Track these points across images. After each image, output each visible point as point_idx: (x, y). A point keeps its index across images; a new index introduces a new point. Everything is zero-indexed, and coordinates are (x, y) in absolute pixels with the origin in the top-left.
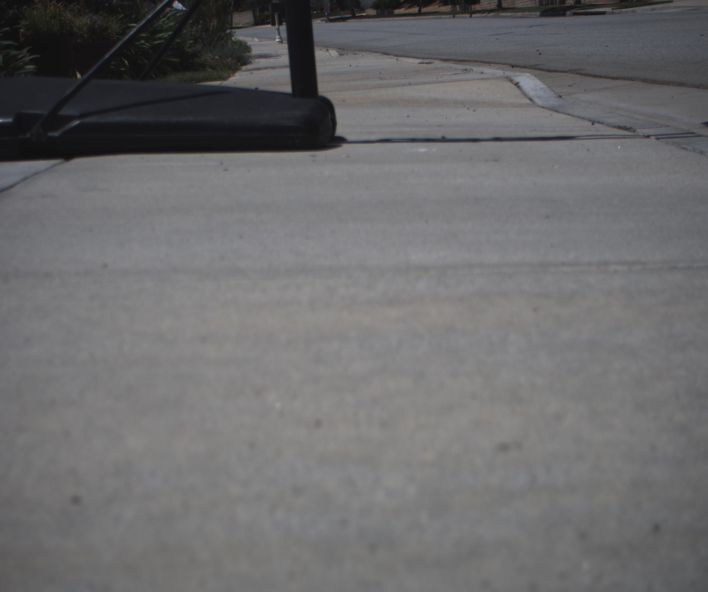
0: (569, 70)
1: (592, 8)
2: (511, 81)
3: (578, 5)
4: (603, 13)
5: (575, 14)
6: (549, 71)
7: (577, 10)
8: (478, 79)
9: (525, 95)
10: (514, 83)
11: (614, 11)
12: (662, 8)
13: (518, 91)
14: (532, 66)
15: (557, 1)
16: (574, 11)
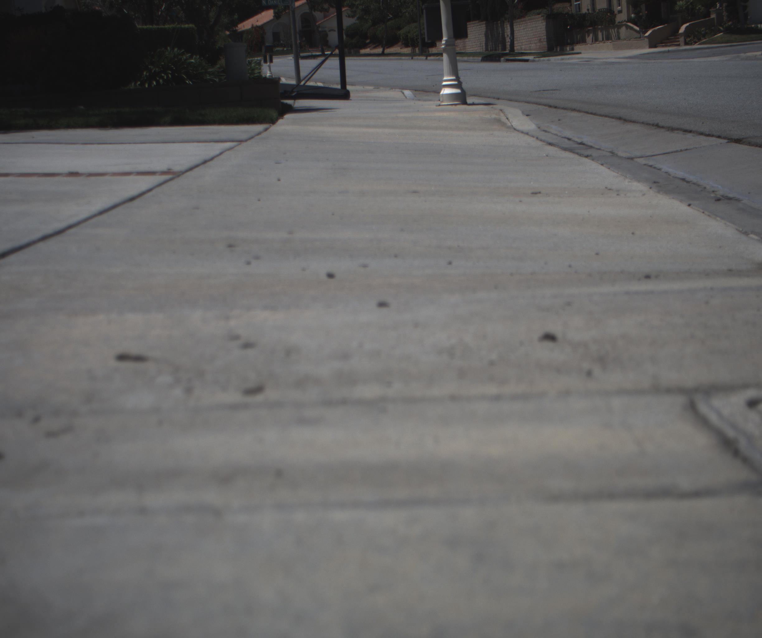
1: (521, 56)
3: (512, 53)
4: (527, 61)
5: (508, 60)
7: (510, 57)
8: (392, 92)
9: (404, 95)
10: (402, 93)
11: (535, 59)
12: (569, 59)
15: (500, 48)
16: (508, 58)
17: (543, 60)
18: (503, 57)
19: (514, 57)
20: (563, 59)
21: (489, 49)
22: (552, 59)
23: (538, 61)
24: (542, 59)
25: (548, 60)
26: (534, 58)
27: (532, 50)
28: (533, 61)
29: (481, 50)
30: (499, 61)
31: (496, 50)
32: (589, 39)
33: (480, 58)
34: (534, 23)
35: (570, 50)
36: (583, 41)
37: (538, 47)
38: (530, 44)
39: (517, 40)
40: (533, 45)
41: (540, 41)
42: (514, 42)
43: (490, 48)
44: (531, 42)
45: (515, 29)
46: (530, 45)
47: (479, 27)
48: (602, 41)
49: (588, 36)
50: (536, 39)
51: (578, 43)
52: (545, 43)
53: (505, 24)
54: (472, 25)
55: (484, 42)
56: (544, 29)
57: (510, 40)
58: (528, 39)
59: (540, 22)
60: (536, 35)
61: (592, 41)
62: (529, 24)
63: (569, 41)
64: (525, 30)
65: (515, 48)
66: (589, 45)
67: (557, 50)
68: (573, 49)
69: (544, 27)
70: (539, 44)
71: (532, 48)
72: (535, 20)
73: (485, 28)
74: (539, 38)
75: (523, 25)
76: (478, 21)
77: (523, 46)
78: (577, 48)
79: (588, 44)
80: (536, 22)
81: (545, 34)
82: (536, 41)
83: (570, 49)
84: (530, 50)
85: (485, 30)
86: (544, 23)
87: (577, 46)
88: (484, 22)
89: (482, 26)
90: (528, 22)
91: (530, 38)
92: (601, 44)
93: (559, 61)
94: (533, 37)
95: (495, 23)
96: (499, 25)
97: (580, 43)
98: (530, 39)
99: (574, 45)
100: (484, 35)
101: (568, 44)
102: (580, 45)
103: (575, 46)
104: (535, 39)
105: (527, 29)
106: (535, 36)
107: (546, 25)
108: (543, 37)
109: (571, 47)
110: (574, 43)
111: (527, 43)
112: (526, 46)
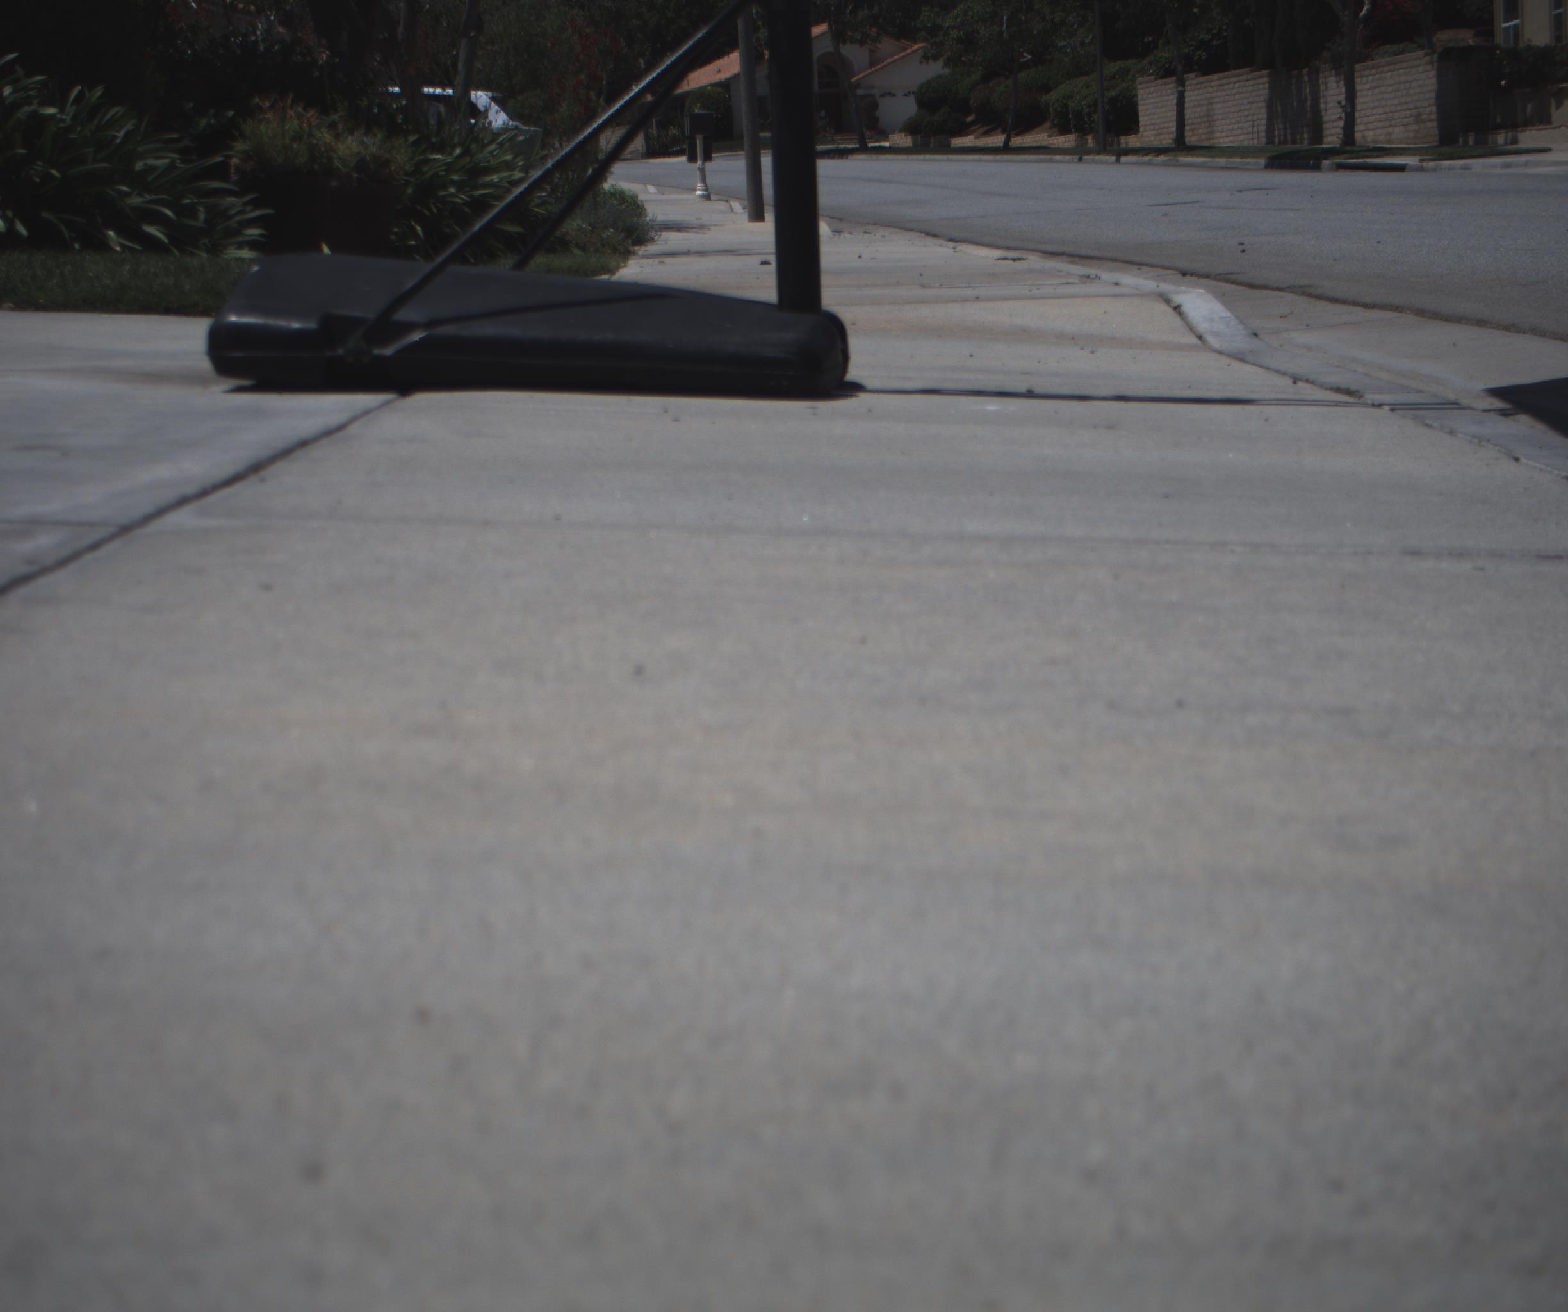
0: (1289, 287)
1: (1378, 157)
2: (1168, 301)
3: (1348, 148)
4: (1401, 168)
5: (1341, 167)
6: (1252, 286)
7: (1345, 159)
8: (1106, 296)
9: (1191, 329)
10: (1172, 305)
11: (1425, 164)
12: (1526, 164)
13: (1177, 321)
14: (1220, 274)
15: (1306, 136)
16: (1338, 161)
17: (1450, 168)
18: (1326, 159)
19: (1358, 158)
21: (1277, 140)
22: (1477, 164)
23: (1434, 170)
24: (1447, 163)
25: (1466, 168)
26: (1422, 161)
27: (1394, 143)
28: (1421, 169)
29: (1259, 142)
30: (1317, 168)
31: (1294, 142)
33: (1262, 161)
34: (1401, 71)
35: (1506, 144)
36: (1542, 119)
37: (1412, 135)
38: (1391, 126)
39: (1360, 117)
40: (1397, 130)
41: (1418, 119)
42: (1354, 121)
43: (1280, 136)
44: (1393, 122)
45: (1358, 87)
46: (1390, 130)
47: (1252, 82)
50: (1408, 112)
51: (1528, 123)
52: (1435, 124)
53: (1321, 75)
54: (1234, 79)
55: (1264, 122)
56: (1433, 87)
57: (1343, 115)
58: (1384, 113)
59: (1421, 69)
60: (1405, 103)
62: (1389, 74)
63: (1499, 120)
64: (1377, 91)
65: (1358, 135)
66: (1563, 128)
67: (1466, 142)
68: (1515, 141)
69: (1434, 80)
70: (1415, 127)
71: (1394, 137)
72: (1405, 65)
73: (1267, 85)
74: (1414, 111)
75: (1370, 78)
76: (1247, 69)
77: (1371, 133)
78: (1529, 137)
79: (1560, 127)
80: (1408, 70)
81: (1433, 101)
82: (1406, 120)
83: (1506, 140)
84: (1389, 142)
85: (1266, 91)
86: (1433, 73)
87: (1528, 133)
88: (1265, 72)
89: (1259, 81)
90: (1386, 69)
91: (1391, 112)
93: (1499, 171)
94: (1399, 108)
95: (1295, 72)
96: (1306, 78)
97: (1533, 125)
98: (1390, 115)
99: (1519, 129)
100: (1263, 104)
101: (1498, 127)
102: (1537, 130)
103: (1521, 132)
104: (1403, 113)
105: (1383, 89)
106: (1405, 107)
107: (1440, 76)
108: (1428, 110)
109: (1510, 134)
110: (1514, 125)
111: (1380, 124)
112: (1378, 132)
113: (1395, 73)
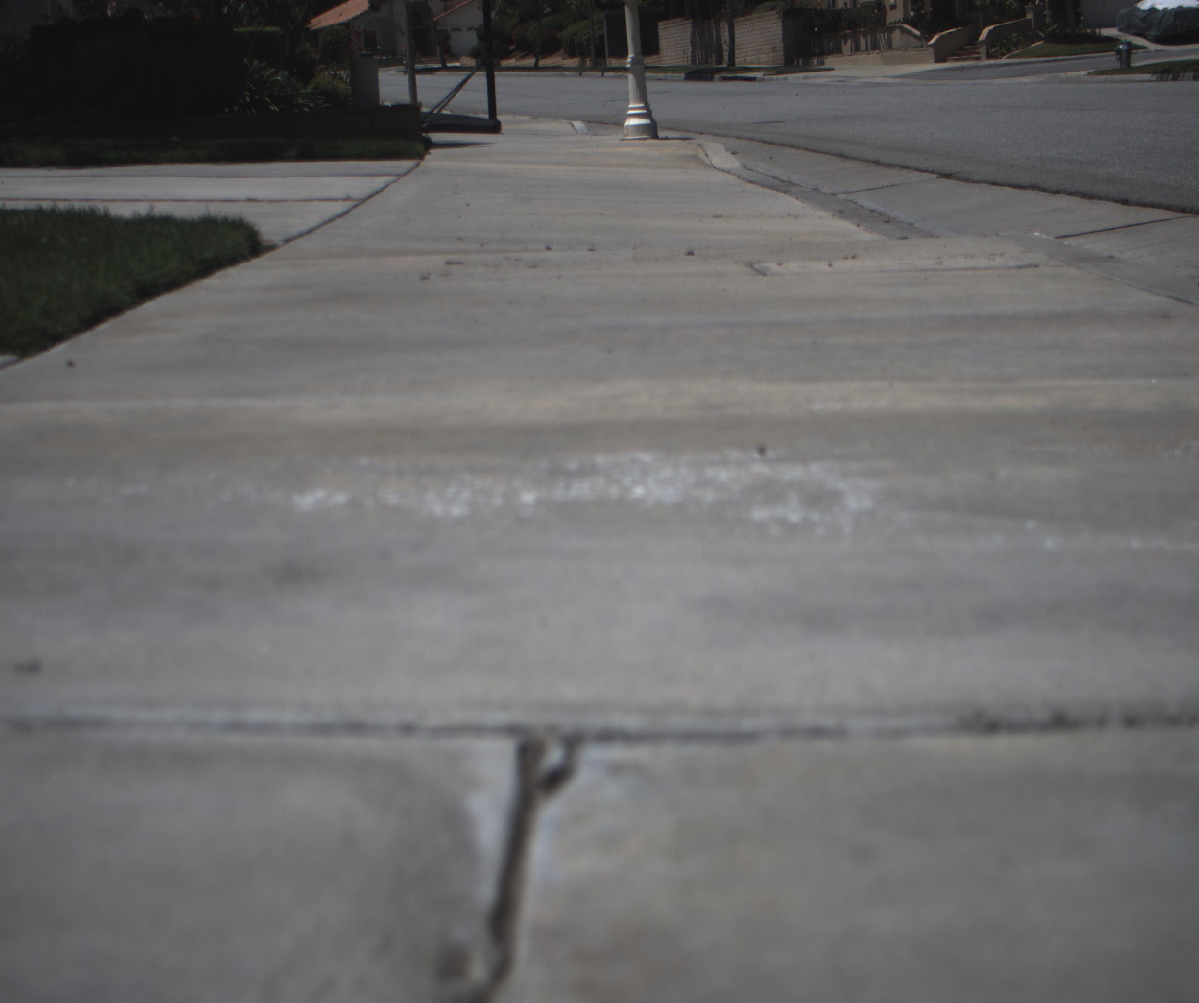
1: (744, 73)
3: (731, 68)
4: (752, 80)
5: (725, 79)
7: (728, 74)
8: (557, 124)
9: (575, 130)
10: (572, 126)
11: (765, 77)
12: (815, 77)
13: (572, 129)
15: (714, 60)
16: (724, 75)
17: (777, 79)
18: (717, 74)
19: (734, 74)
20: (806, 78)
21: (698, 61)
22: (791, 77)
23: (770, 80)
24: (775, 77)
25: (785, 79)
26: (764, 75)
27: (761, 64)
28: (762, 80)
29: (686, 63)
30: (711, 79)
31: (707, 63)
32: (847, 47)
33: (683, 76)
34: (764, 22)
35: (818, 65)
36: (838, 51)
37: (771, 59)
38: (759, 54)
39: (740, 49)
40: (763, 56)
41: (774, 49)
42: (734, 52)
43: (699, 59)
44: (761, 52)
45: (736, 32)
46: (760, 56)
47: (683, 27)
48: (865, 51)
49: (846, 43)
50: (769, 46)
51: (830, 53)
52: (781, 53)
53: (721, 24)
54: (673, 25)
55: (690, 51)
56: (780, 32)
57: (728, 49)
58: (756, 46)
59: (774, 21)
61: (851, 52)
62: (758, 24)
63: (817, 51)
64: (752, 33)
65: (736, 60)
66: (846, 56)
67: (798, 63)
68: (822, 63)
69: (781, 28)
70: (772, 55)
72: (766, 18)
73: (691, 29)
74: (772, 46)
75: (748, 26)
76: (680, 19)
77: (749, 58)
78: (829, 61)
79: (844, 56)
80: (767, 22)
81: (781, 40)
82: (767, 51)
83: (818, 63)
84: (759, 63)
85: (691, 32)
86: (780, 24)
87: (829, 59)
88: (690, 21)
89: (687, 26)
90: (756, 20)
92: (864, 56)
93: (802, 81)
94: (764, 43)
95: (706, 21)
96: (713, 25)
97: (833, 53)
98: (759, 47)
99: (825, 56)
100: (689, 40)
101: (815, 55)
102: (834, 57)
103: (826, 58)
104: (766, 46)
105: (755, 32)
106: (767, 43)
107: (782, 26)
108: (779, 45)
109: (820, 60)
110: (824, 53)
111: (754, 53)
112: (753, 57)
113: (761, 23)
